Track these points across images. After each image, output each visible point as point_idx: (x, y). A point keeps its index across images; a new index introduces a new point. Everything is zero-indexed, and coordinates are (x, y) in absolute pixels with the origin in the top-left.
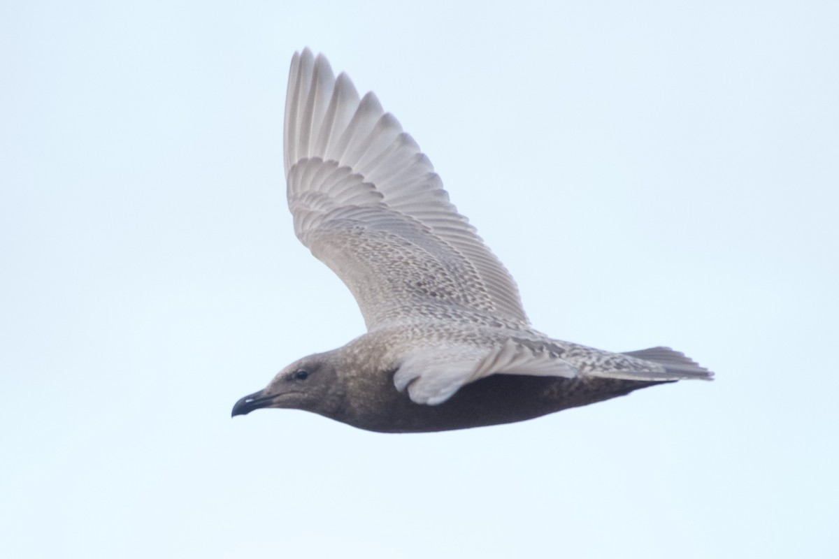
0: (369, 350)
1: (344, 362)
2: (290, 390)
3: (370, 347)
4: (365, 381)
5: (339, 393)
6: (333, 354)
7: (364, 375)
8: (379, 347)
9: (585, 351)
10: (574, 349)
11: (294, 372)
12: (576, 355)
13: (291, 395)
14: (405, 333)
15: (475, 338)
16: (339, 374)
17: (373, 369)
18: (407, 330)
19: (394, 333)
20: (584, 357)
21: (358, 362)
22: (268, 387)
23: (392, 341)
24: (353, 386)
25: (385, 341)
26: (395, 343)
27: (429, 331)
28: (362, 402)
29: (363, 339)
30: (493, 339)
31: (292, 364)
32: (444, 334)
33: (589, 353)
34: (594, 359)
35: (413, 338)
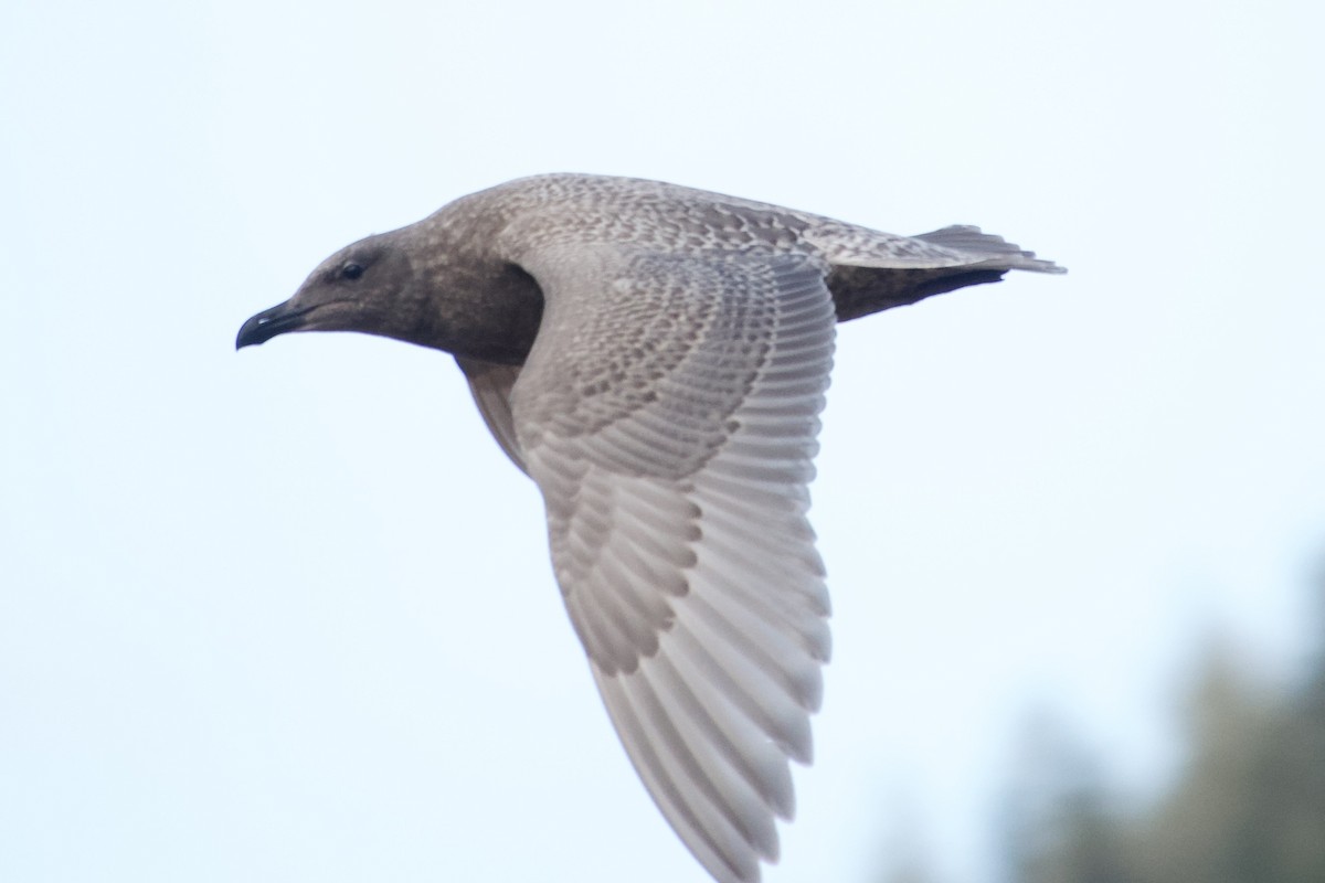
0: (471, 220)
1: (423, 244)
2: (333, 298)
3: (473, 215)
4: (466, 272)
5: (418, 296)
6: (405, 233)
7: (462, 261)
8: (489, 215)
9: (844, 228)
10: (826, 223)
11: (339, 267)
12: (828, 233)
13: (335, 306)
14: (535, 191)
15: (654, 201)
16: (415, 265)
17: (479, 252)
18: (539, 187)
19: (516, 191)
20: (842, 236)
21: (452, 242)
22: (296, 295)
23: (514, 205)
24: (442, 282)
25: (500, 205)
26: (518, 208)
27: (578, 190)
28: (459, 308)
29: (459, 203)
30: (688, 204)
31: (335, 255)
32: (603, 195)
33: (851, 231)
34: (859, 240)
35: (549, 201)
